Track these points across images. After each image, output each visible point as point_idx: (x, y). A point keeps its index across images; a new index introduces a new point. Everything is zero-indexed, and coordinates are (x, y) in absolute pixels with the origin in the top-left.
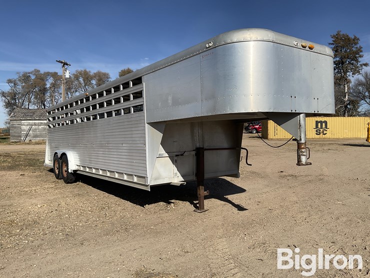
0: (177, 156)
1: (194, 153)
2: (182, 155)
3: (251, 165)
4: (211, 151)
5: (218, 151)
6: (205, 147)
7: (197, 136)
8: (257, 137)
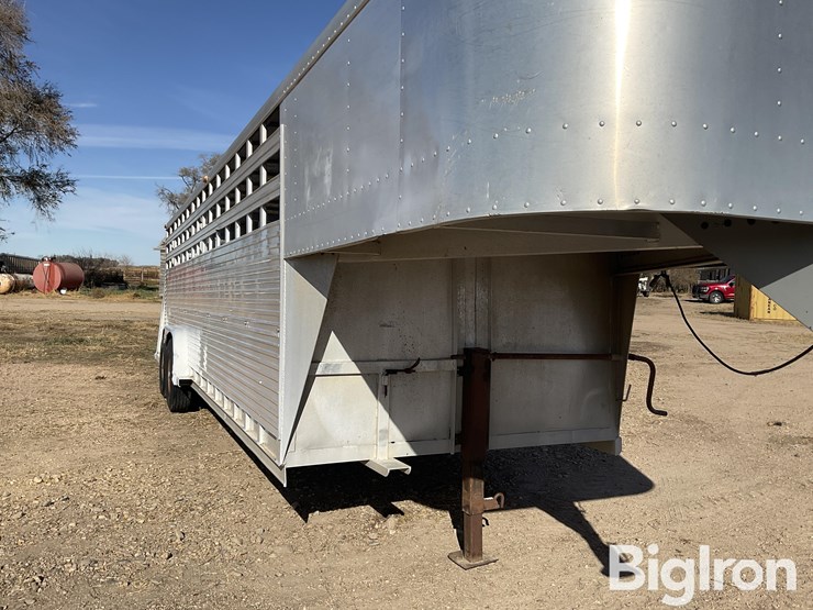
0: (389, 372)
1: (452, 365)
2: (408, 371)
3: (665, 414)
4: (518, 362)
5: (546, 362)
6: (498, 347)
7: (470, 311)
8: (722, 314)
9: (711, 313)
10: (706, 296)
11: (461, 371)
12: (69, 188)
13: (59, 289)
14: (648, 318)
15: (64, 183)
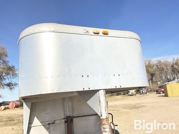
0: (49, 124)
1: (64, 121)
2: (53, 123)
7: (68, 108)
8: (162, 96)
9: (160, 96)
10: (159, 92)
11: (66, 122)
12: (17, 85)
13: (15, 108)
14: (145, 99)
15: (16, 84)
